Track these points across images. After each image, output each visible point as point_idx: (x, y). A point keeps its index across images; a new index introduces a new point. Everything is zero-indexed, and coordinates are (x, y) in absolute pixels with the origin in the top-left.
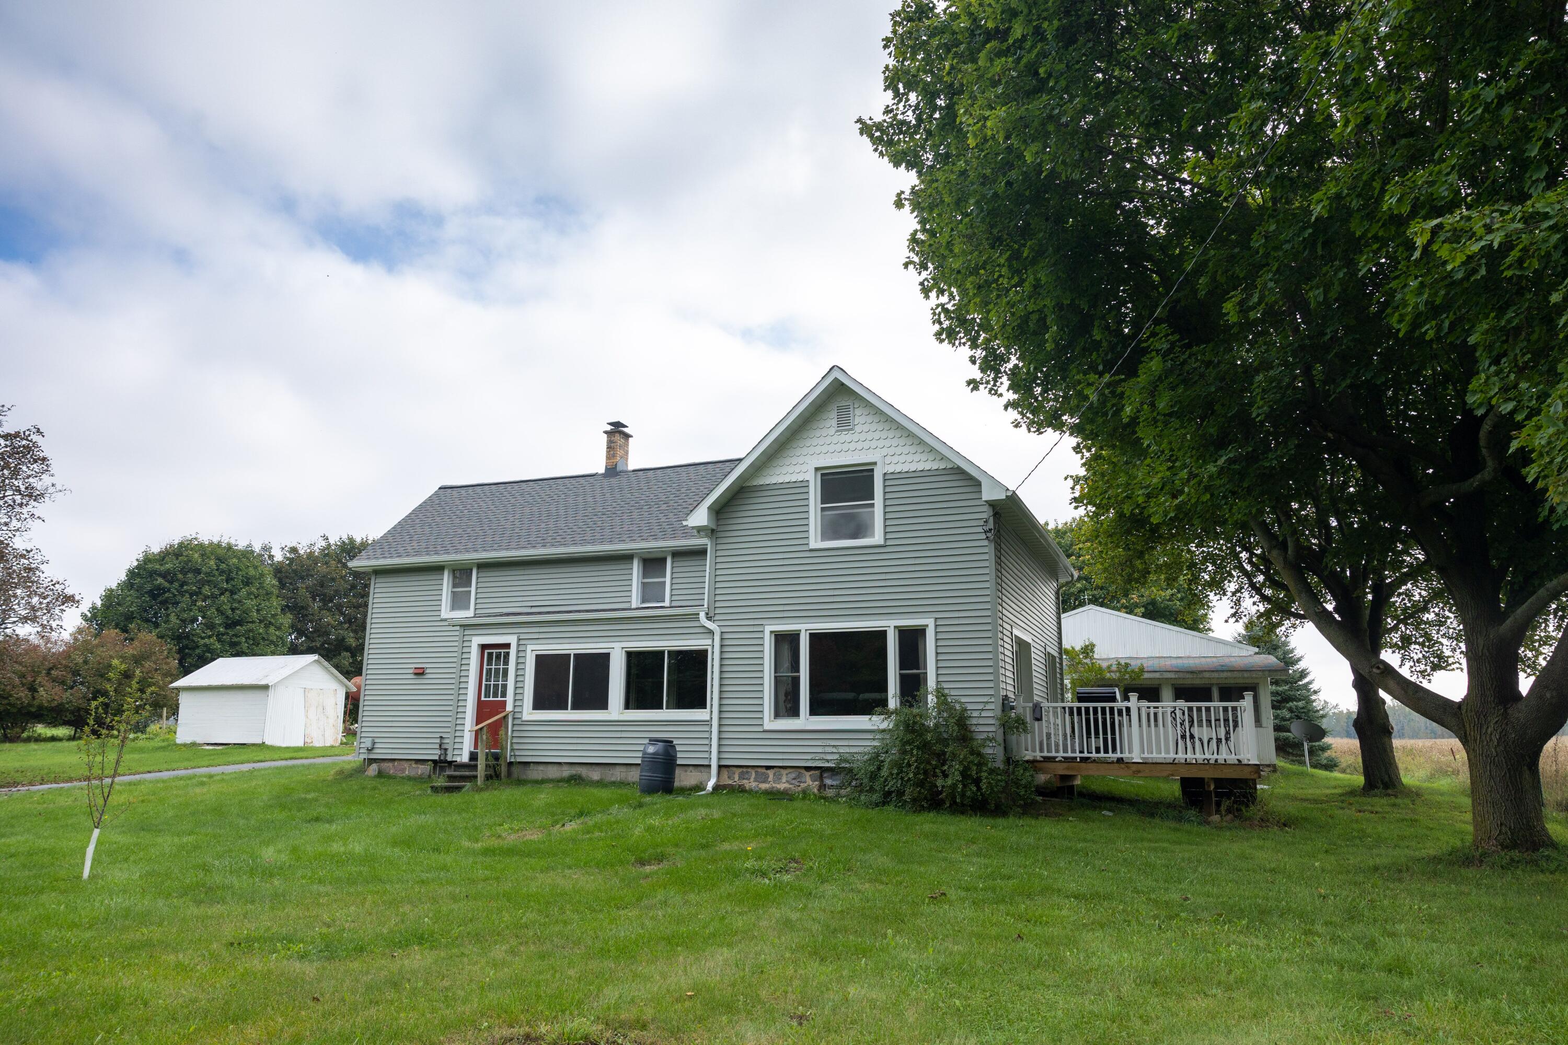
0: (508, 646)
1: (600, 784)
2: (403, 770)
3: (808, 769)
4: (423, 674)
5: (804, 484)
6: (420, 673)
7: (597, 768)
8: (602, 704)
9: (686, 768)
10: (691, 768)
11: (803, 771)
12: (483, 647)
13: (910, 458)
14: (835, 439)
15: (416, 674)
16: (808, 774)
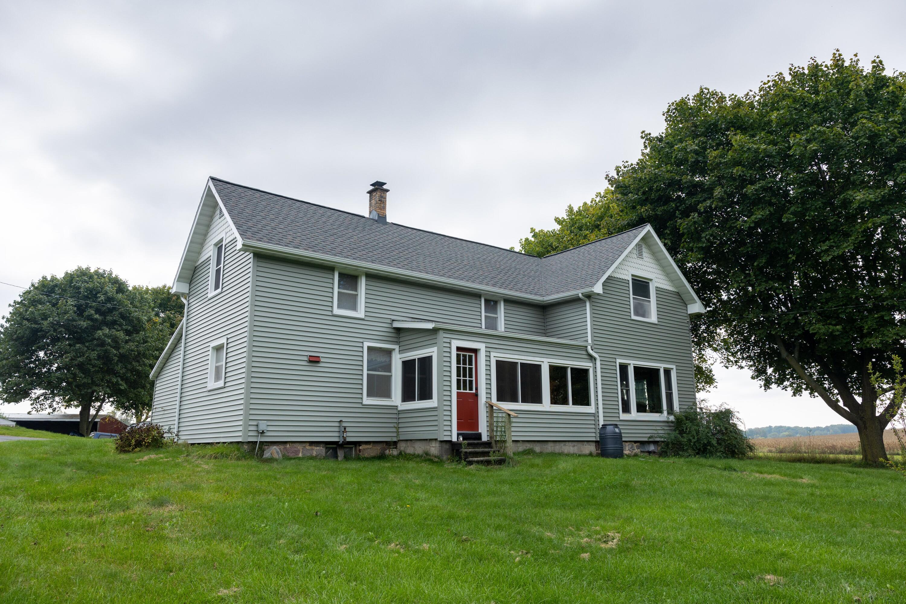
0: (475, 351)
1: (541, 454)
2: (297, 452)
3: (635, 442)
4: (318, 362)
5: (627, 282)
6: (314, 361)
7: (538, 444)
8: (538, 399)
9: (583, 443)
10: (585, 443)
11: (633, 443)
12: (459, 349)
13: (661, 281)
14: (635, 261)
15: (310, 361)
16: (635, 445)
